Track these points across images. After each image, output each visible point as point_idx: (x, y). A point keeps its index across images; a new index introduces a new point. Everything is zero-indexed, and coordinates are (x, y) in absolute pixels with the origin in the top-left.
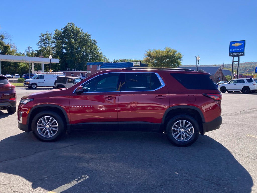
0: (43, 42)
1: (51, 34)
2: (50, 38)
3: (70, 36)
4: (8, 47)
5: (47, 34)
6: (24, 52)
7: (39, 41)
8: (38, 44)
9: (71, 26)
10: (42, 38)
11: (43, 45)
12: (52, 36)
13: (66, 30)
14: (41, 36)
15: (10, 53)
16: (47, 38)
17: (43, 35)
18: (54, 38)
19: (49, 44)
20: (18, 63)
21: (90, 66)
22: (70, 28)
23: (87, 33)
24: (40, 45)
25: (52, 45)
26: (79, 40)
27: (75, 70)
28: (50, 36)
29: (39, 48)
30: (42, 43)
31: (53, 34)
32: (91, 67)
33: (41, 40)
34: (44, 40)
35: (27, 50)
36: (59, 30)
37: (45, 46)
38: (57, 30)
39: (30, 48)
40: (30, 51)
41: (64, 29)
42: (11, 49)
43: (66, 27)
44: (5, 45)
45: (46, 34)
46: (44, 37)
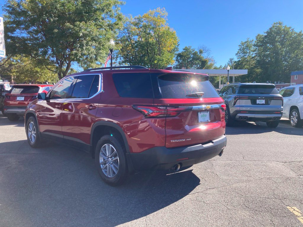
0: (242, 51)
1: (252, 41)
2: (251, 46)
3: (275, 39)
4: (206, 61)
5: (248, 41)
6: (226, 65)
7: (238, 51)
8: (236, 54)
9: (278, 27)
10: (242, 47)
11: (242, 55)
12: (253, 43)
13: (269, 33)
14: (240, 44)
15: (208, 68)
16: (247, 46)
17: (243, 44)
18: (254, 45)
19: (250, 53)
20: (215, 78)
21: (295, 76)
22: (276, 29)
23: (300, 32)
24: (239, 56)
25: (252, 54)
26: (288, 43)
27: (279, 83)
28: (251, 43)
29: (238, 59)
30: (241, 53)
31: (255, 40)
32: (296, 78)
33: (240, 49)
34: (244, 49)
35: (228, 62)
36: (261, 34)
37: (245, 56)
38: (258, 35)
39: (232, 60)
40: (232, 63)
41: (267, 32)
42: (209, 63)
43: (271, 29)
44: (204, 60)
45: (246, 42)
46: (244, 45)
